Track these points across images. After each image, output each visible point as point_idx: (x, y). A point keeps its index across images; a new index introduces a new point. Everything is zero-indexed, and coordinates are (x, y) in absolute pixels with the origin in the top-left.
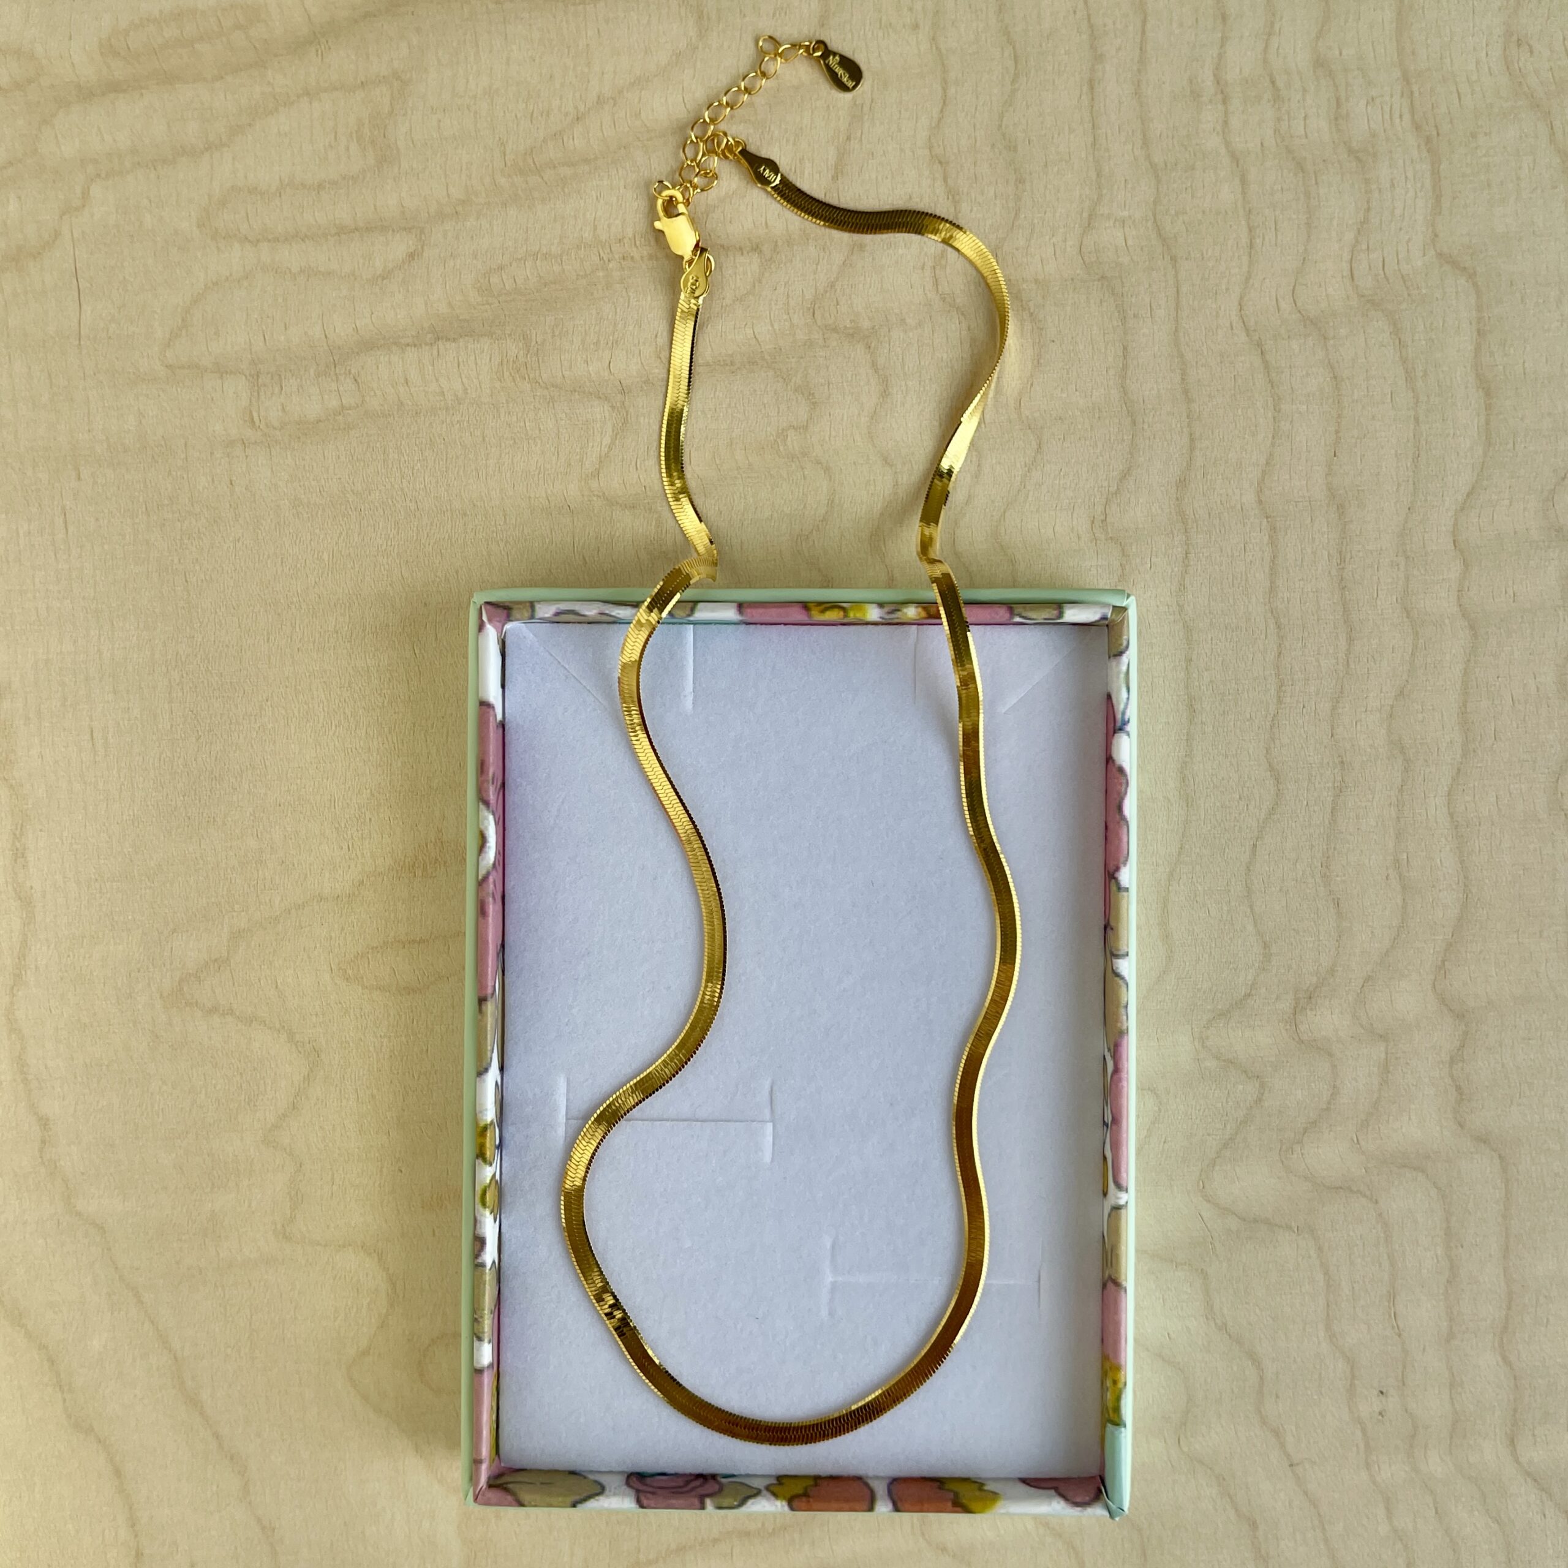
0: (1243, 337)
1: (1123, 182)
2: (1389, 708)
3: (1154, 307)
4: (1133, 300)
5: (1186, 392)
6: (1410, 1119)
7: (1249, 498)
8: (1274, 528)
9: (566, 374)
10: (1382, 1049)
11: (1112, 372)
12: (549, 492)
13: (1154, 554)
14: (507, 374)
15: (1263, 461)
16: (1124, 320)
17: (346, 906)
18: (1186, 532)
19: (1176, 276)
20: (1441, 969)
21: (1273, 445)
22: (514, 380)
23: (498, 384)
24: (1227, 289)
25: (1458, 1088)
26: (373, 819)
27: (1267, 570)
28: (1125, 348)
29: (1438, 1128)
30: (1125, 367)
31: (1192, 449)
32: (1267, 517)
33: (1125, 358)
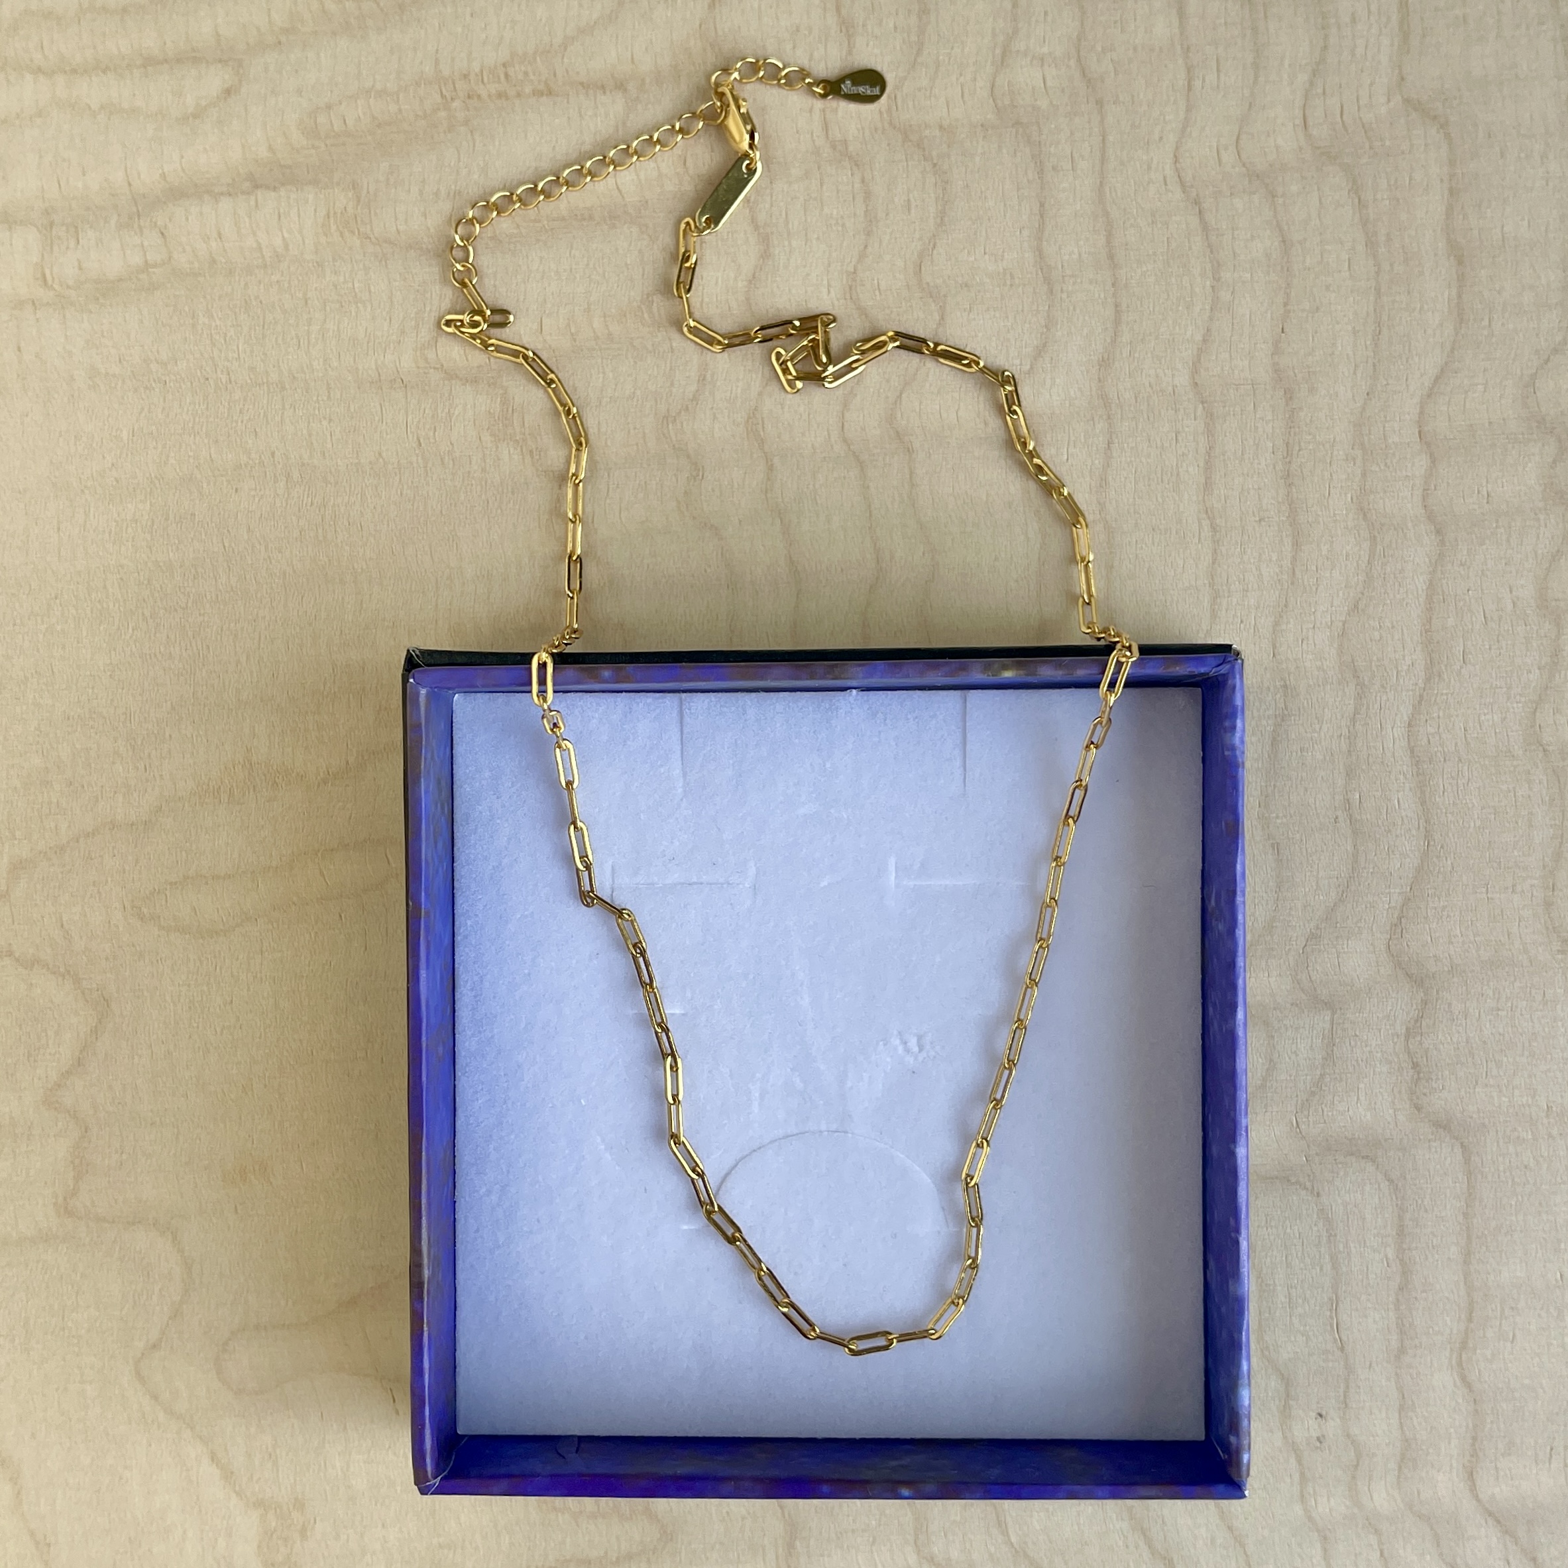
0: (1179, 195)
1: (1043, 14)
2: (1341, 624)
3: (1076, 156)
4: (1052, 149)
5: (1111, 257)
6: (1358, 1099)
7: (1182, 379)
8: (1210, 416)
9: (401, 228)
10: (1327, 1018)
11: (1026, 233)
12: (379, 363)
13: (1072, 443)
14: (333, 228)
15: (1199, 338)
16: (1041, 172)
17: (142, 835)
18: (1109, 418)
19: (1102, 121)
20: (1397, 927)
21: (1211, 319)
22: (342, 235)
23: (323, 240)
24: (1161, 138)
25: (1415, 1065)
26: (173, 736)
27: (1202, 464)
28: (1042, 205)
29: (1391, 1111)
30: (1041, 229)
31: (1117, 322)
32: (1202, 403)
33: (1042, 216)
